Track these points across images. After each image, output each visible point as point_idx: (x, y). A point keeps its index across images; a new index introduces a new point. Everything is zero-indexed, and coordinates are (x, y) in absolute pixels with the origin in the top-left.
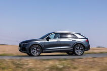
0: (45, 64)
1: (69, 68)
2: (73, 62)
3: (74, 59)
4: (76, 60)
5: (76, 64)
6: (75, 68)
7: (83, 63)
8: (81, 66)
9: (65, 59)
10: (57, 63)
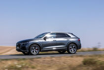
0: (4, 64)
1: (27, 67)
2: (32, 62)
3: (33, 58)
4: (34, 60)
5: (34, 64)
6: (33, 68)
7: (41, 62)
8: (39, 65)
9: (24, 59)
10: (16, 63)
